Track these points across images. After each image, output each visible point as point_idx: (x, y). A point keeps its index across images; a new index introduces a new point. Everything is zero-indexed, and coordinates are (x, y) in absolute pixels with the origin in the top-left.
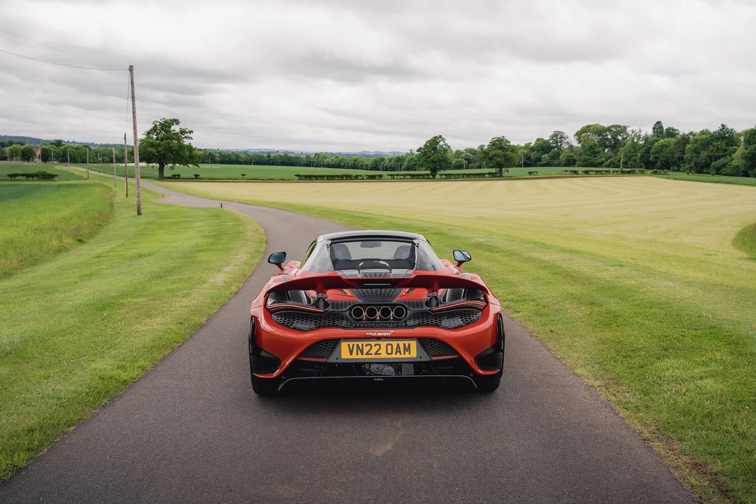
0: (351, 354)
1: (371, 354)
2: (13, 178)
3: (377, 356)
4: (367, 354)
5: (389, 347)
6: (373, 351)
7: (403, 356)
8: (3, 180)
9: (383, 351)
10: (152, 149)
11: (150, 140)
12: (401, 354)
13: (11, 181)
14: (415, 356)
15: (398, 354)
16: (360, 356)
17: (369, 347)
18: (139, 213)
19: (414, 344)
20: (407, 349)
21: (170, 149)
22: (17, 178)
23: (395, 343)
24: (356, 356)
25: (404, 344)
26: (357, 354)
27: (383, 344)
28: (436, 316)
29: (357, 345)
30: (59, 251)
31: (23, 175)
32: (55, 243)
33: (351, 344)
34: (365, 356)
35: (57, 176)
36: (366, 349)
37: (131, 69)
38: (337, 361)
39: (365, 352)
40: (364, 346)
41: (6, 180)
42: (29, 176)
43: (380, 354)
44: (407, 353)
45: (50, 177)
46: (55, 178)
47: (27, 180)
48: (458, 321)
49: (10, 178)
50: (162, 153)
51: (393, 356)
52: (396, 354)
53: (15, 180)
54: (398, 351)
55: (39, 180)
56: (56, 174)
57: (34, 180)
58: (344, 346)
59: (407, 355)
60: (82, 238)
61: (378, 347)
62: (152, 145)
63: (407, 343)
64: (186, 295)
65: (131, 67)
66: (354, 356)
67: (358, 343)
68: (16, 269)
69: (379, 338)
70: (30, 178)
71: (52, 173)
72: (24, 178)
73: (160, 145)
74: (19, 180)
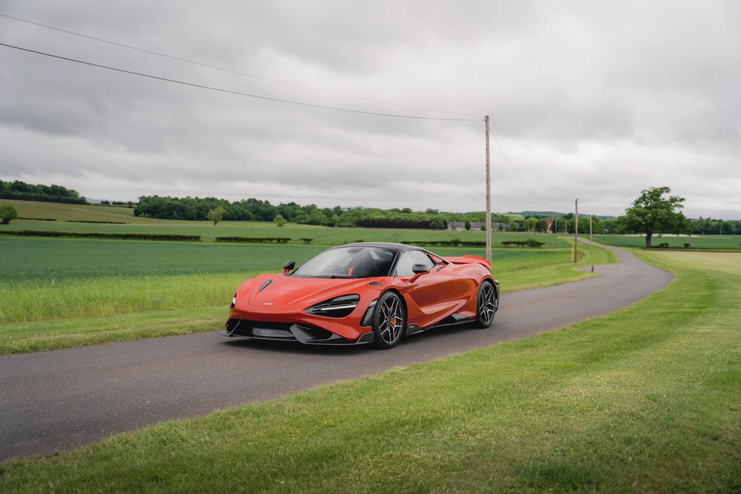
2: (506, 245)
8: (498, 247)
10: (638, 218)
11: (637, 209)
13: (505, 247)
21: (658, 218)
22: (509, 245)
31: (514, 243)
35: (544, 243)
41: (500, 247)
42: (520, 244)
45: (538, 245)
46: (542, 246)
47: (518, 247)
49: (503, 246)
50: (648, 221)
53: (507, 247)
55: (527, 248)
57: (523, 247)
62: (639, 214)
70: (520, 246)
71: (540, 241)
72: (516, 245)
73: (646, 214)
74: (510, 247)
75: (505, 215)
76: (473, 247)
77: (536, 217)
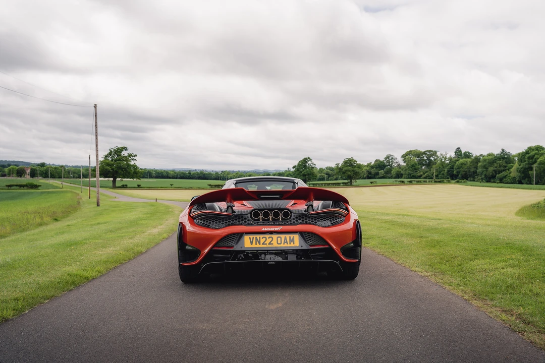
0: (252, 244)
1: (266, 244)
2: (10, 188)
3: (271, 246)
4: (263, 244)
5: (279, 239)
6: (267, 242)
7: (289, 245)
8: (3, 189)
9: (274, 242)
10: (108, 168)
11: (107, 161)
12: (287, 244)
13: (8, 189)
14: (298, 245)
15: (286, 244)
16: (258, 246)
17: (264, 239)
18: (98, 205)
19: (297, 237)
20: (292, 240)
21: (120, 168)
22: (12, 188)
23: (283, 236)
24: (255, 246)
25: (290, 237)
26: (256, 244)
27: (275, 236)
28: (312, 217)
29: (256, 238)
30: (40, 225)
31: (16, 186)
32: (38, 220)
33: (252, 237)
34: (261, 246)
35: (40, 186)
36: (262, 241)
37: (95, 106)
38: (241, 249)
39: (261, 243)
40: (261, 238)
41: (5, 189)
42: (21, 186)
43: (273, 244)
44: (292, 243)
45: (35, 187)
46: (39, 188)
47: (20, 189)
48: (328, 223)
49: (8, 188)
50: (115, 170)
51: (282, 245)
52: (284, 244)
53: (11, 189)
54: (286, 242)
55: (28, 189)
56: (40, 184)
57: (24, 189)
58: (247, 238)
59: (292, 245)
60: (57, 218)
61: (271, 239)
62: (108, 164)
63: (292, 236)
64: (131, 238)
65: (96, 105)
66: (254, 245)
67: (256, 236)
68: (10, 233)
69: (271, 233)
70: (22, 188)
71: (38, 184)
72: (18, 187)
73: (113, 165)
74: (13, 189)
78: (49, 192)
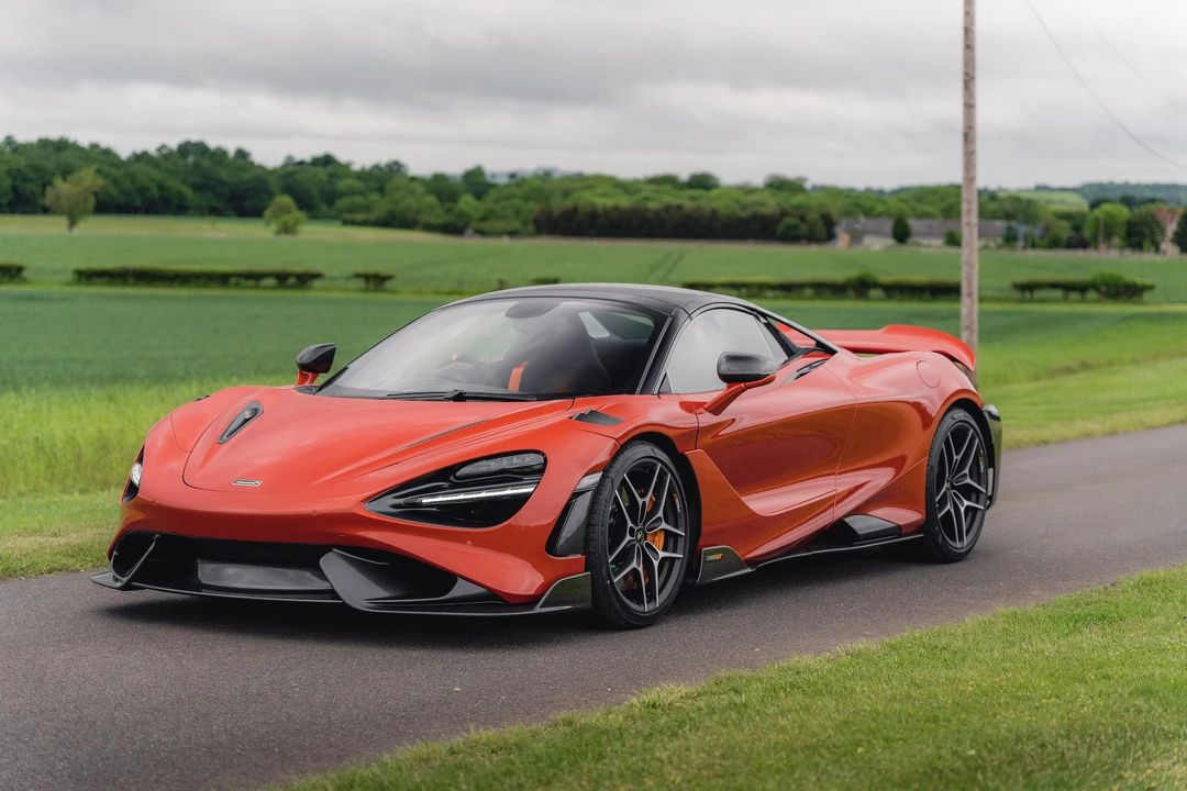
2: (1028, 294)
8: (998, 300)
13: (1023, 300)
22: (1038, 294)
31: (1054, 286)
35: (1151, 288)
41: (1007, 300)
42: (1071, 289)
45: (1130, 291)
46: (1147, 296)
47: (1065, 300)
49: (1017, 295)
53: (1032, 300)
55: (1097, 301)
56: (1148, 282)
57: (1083, 300)
70: (1074, 295)
71: (1139, 280)
72: (1058, 293)
74: (1042, 301)
75: (1024, 196)
76: (921, 299)
77: (1128, 201)
78: (1162, 318)
